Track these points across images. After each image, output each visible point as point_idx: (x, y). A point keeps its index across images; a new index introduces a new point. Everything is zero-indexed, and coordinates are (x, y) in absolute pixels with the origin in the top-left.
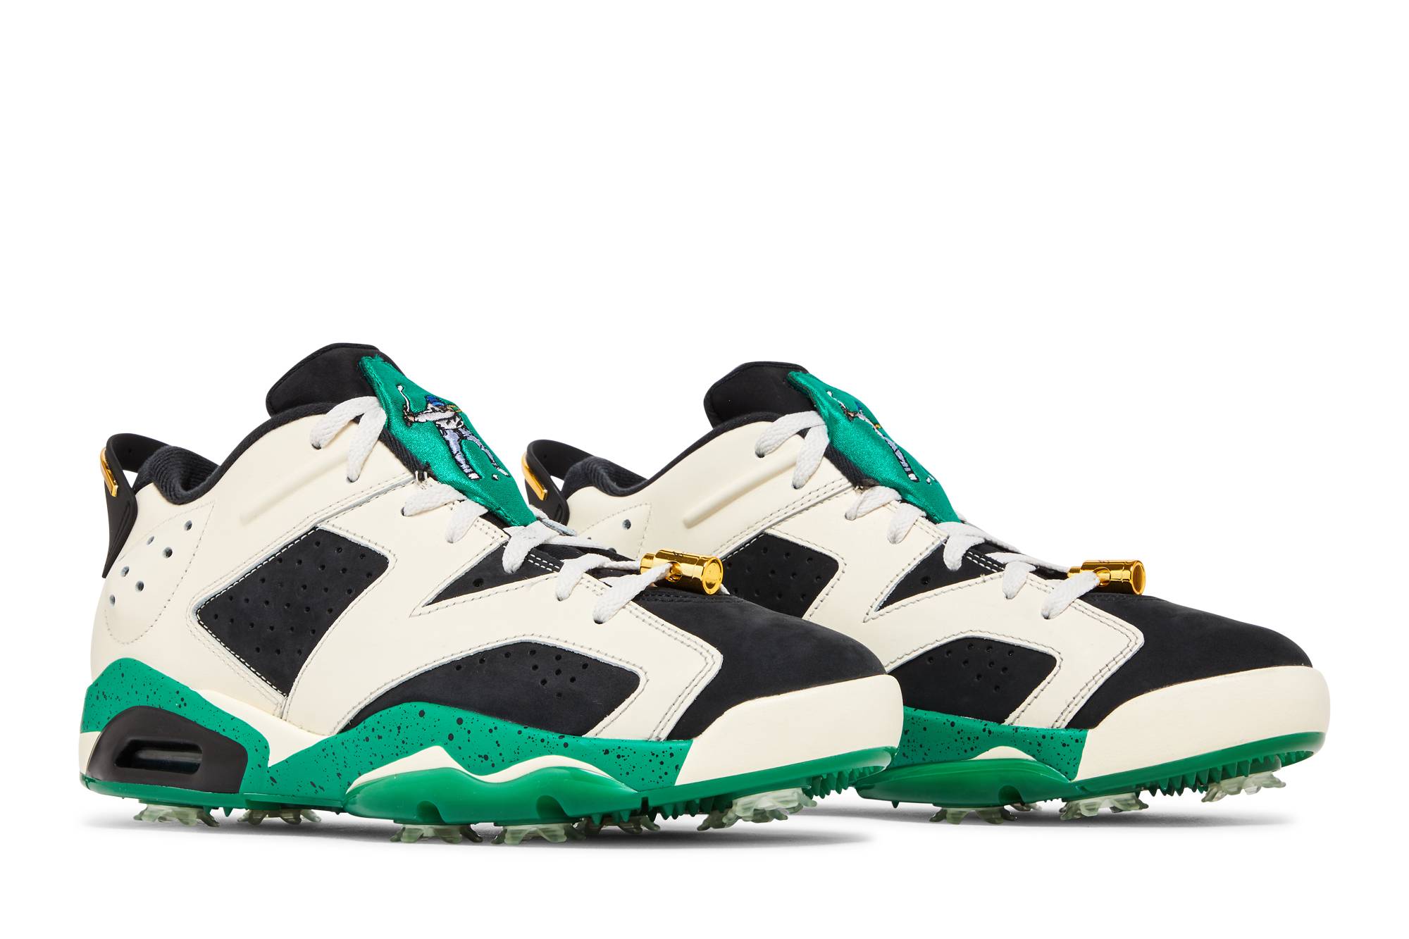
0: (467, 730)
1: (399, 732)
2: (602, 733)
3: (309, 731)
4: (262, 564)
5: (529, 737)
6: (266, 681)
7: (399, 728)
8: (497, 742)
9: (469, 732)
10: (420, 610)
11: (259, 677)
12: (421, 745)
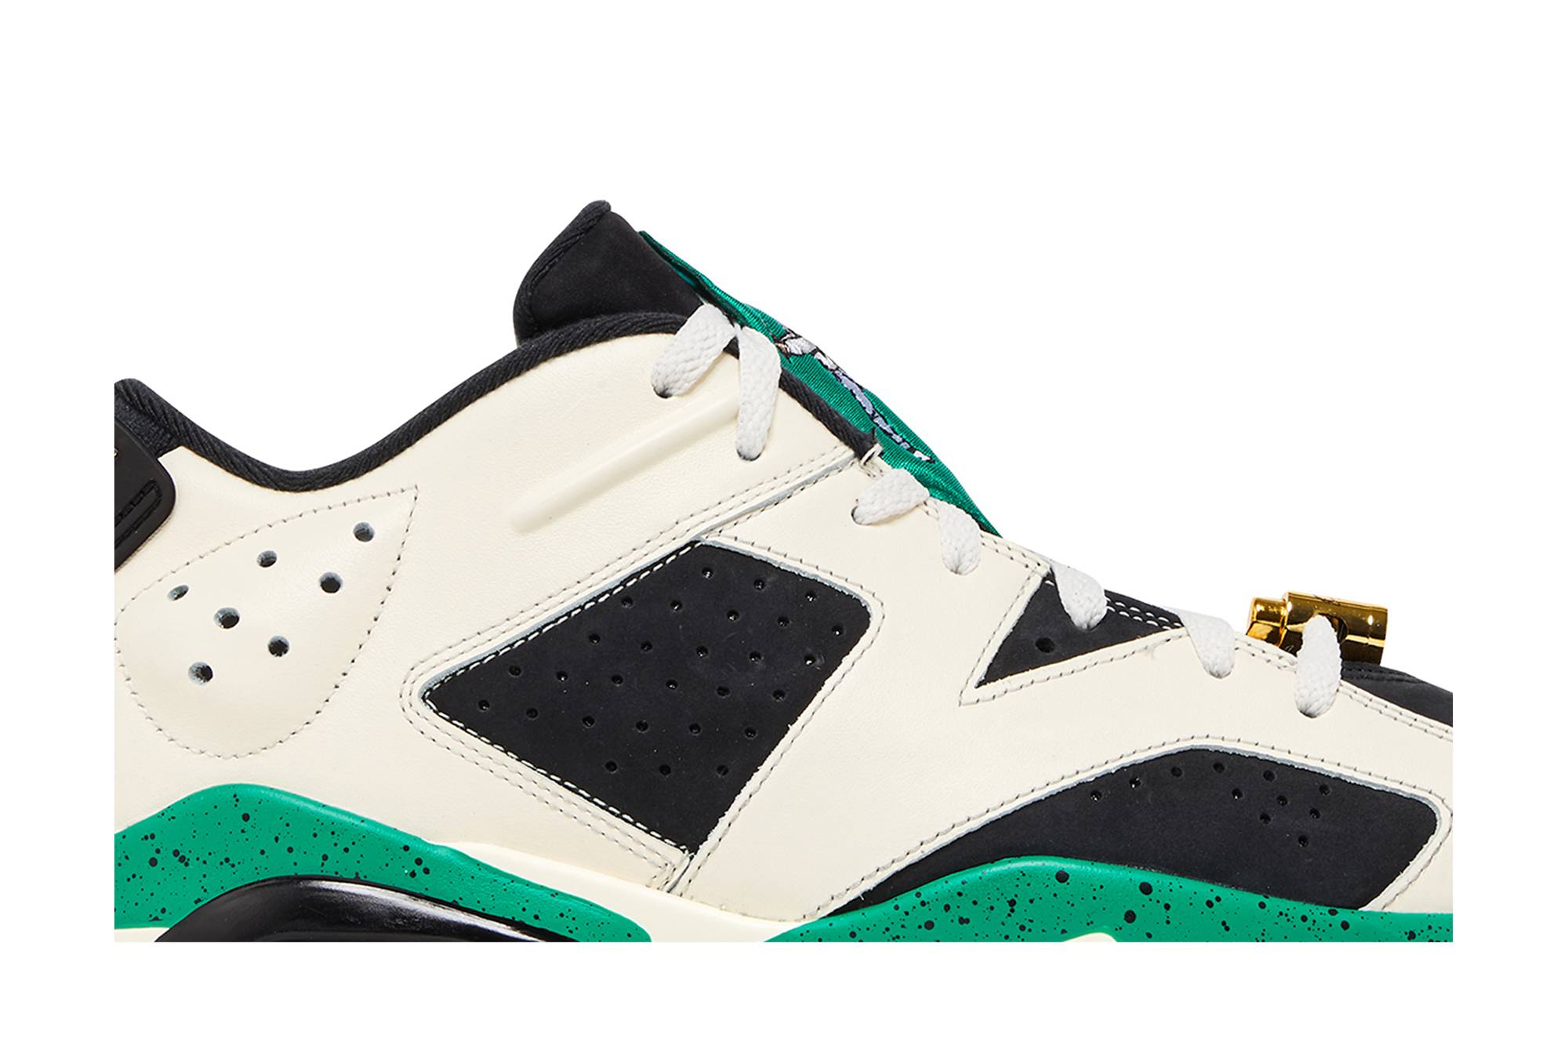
0: (1162, 904)
1: (1012, 911)
2: (1393, 904)
3: (744, 915)
4: (582, 607)
5: (1281, 914)
6: (634, 824)
7: (1012, 903)
8: (1224, 923)
9: (1167, 907)
10: (972, 693)
11: (618, 816)
12: (1064, 931)
